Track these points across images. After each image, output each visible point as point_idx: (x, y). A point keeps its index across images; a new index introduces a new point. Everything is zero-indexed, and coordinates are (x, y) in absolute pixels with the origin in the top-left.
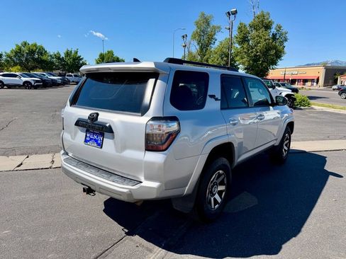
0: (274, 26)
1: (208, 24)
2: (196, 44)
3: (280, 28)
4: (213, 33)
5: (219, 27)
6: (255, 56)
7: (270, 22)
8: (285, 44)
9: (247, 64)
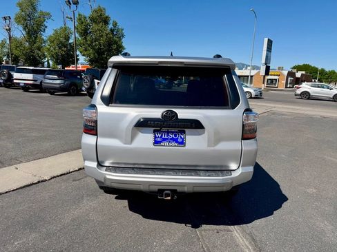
0: (111, 22)
1: (35, 9)
2: (21, 28)
3: (116, 24)
4: (42, 19)
5: (48, 14)
6: (100, 49)
7: (107, 17)
8: (123, 40)
9: (92, 56)
